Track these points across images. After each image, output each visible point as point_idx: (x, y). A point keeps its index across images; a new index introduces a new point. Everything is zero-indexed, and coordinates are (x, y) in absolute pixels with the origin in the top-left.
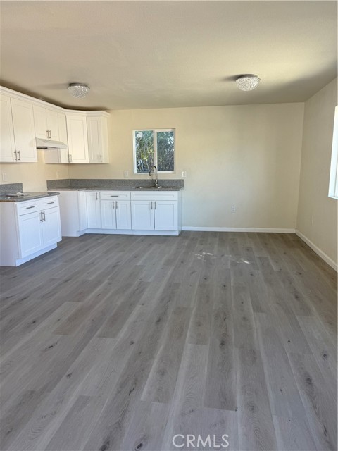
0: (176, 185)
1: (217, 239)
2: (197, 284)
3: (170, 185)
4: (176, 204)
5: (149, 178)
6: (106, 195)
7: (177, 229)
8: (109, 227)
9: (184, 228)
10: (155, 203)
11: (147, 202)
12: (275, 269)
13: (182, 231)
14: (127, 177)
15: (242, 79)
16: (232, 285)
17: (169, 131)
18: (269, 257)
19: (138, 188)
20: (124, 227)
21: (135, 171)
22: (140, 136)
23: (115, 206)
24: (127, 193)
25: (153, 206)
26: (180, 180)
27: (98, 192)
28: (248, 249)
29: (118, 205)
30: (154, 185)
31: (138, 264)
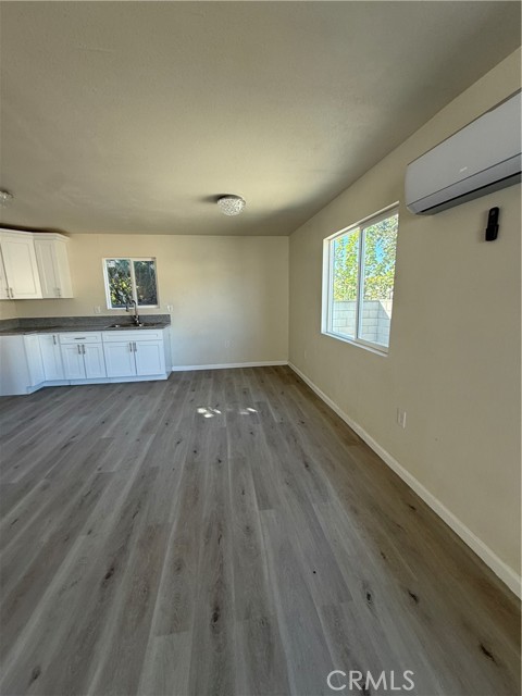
0: (160, 322)
1: (212, 380)
2: (183, 464)
3: (153, 321)
4: (161, 343)
5: (127, 314)
6: (67, 338)
7: (164, 372)
8: (76, 376)
9: (175, 369)
10: (135, 344)
11: (125, 344)
12: (276, 420)
13: (173, 372)
14: (100, 313)
15: (224, 200)
16: (229, 457)
17: (150, 260)
18: (268, 401)
19: (113, 327)
20: (96, 375)
21: (109, 306)
22: (112, 265)
23: (81, 350)
24: (97, 334)
25: (133, 347)
26: (164, 316)
27: (56, 334)
28: (245, 392)
29: (87, 350)
30: (133, 323)
31: (104, 436)
